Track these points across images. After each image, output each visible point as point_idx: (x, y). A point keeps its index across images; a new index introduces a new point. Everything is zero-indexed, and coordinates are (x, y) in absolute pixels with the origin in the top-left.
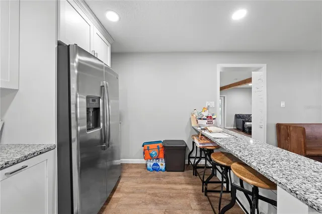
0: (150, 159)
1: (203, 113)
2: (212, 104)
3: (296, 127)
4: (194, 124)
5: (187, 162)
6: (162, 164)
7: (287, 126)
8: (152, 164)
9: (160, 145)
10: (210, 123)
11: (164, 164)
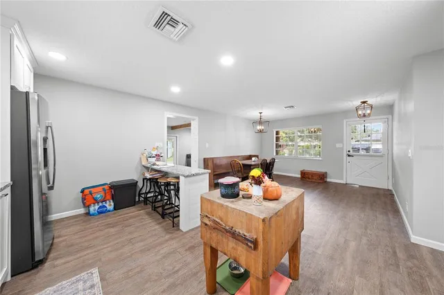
0: (94, 204)
1: (152, 152)
2: (160, 144)
3: (212, 159)
4: (144, 163)
5: (137, 200)
6: (110, 205)
7: (208, 159)
8: (97, 207)
9: (106, 187)
10: (158, 160)
11: (112, 204)
